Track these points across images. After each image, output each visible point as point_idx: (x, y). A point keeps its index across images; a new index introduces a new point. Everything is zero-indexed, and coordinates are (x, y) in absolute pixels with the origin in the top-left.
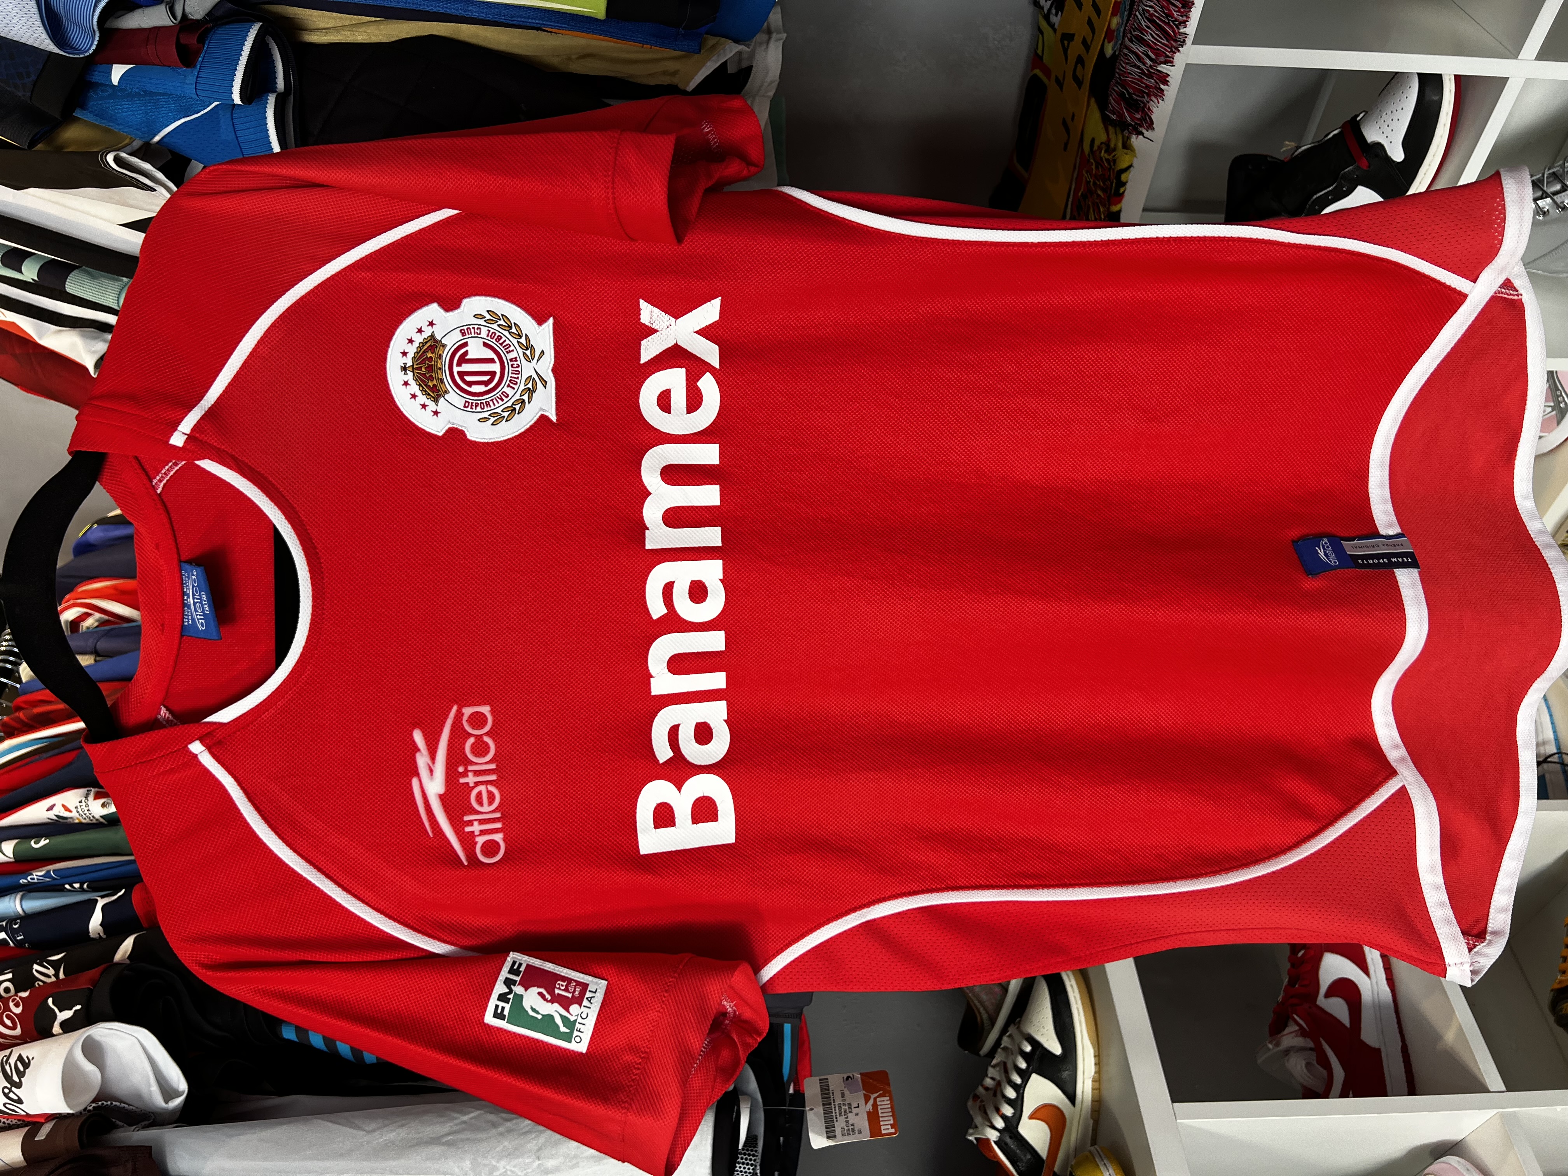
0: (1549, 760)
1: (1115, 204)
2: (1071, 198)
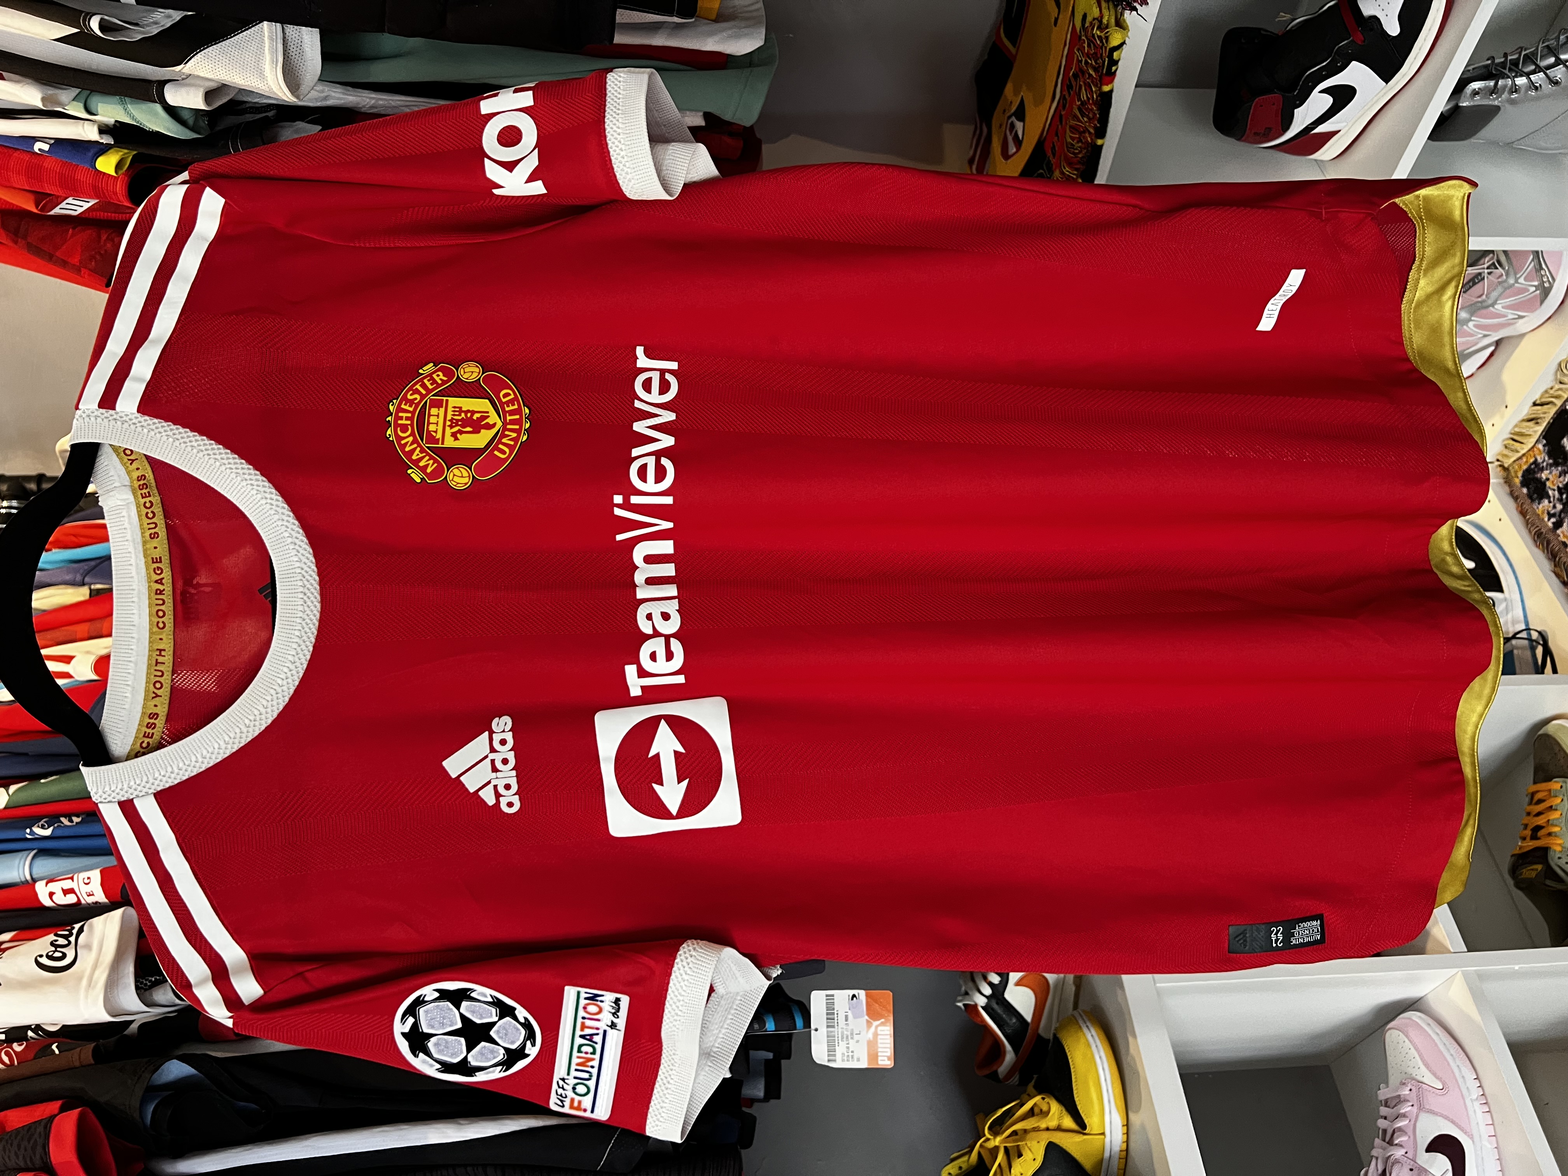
0: (1518, 636)
1: (1107, 85)
2: (1061, 76)
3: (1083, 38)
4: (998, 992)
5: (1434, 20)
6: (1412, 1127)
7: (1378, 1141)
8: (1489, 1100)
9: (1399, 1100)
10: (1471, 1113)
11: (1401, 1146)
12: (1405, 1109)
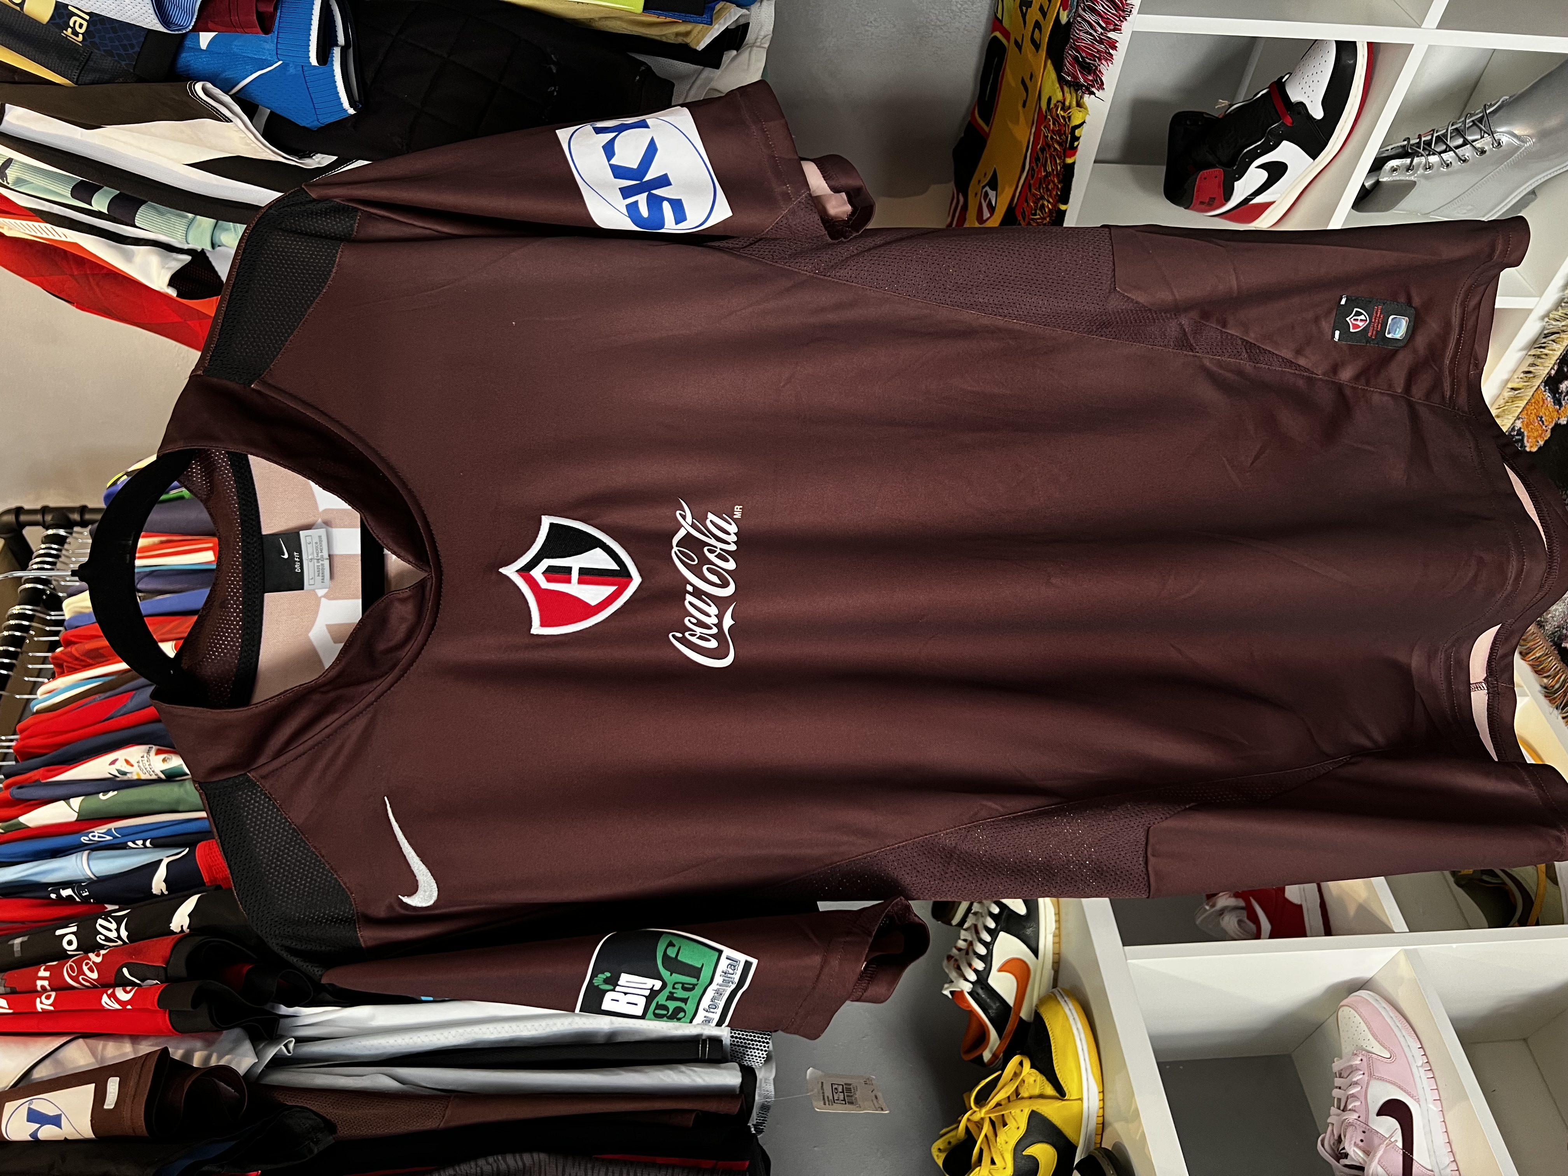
1: (1070, 157)
2: (1030, 150)
3: (1049, 117)
4: (982, 979)
5: (1353, 105)
6: (1363, 1094)
7: (1334, 1110)
8: (1433, 1069)
9: (1353, 1070)
10: (1417, 1079)
11: (1355, 1111)
12: (1357, 1077)
